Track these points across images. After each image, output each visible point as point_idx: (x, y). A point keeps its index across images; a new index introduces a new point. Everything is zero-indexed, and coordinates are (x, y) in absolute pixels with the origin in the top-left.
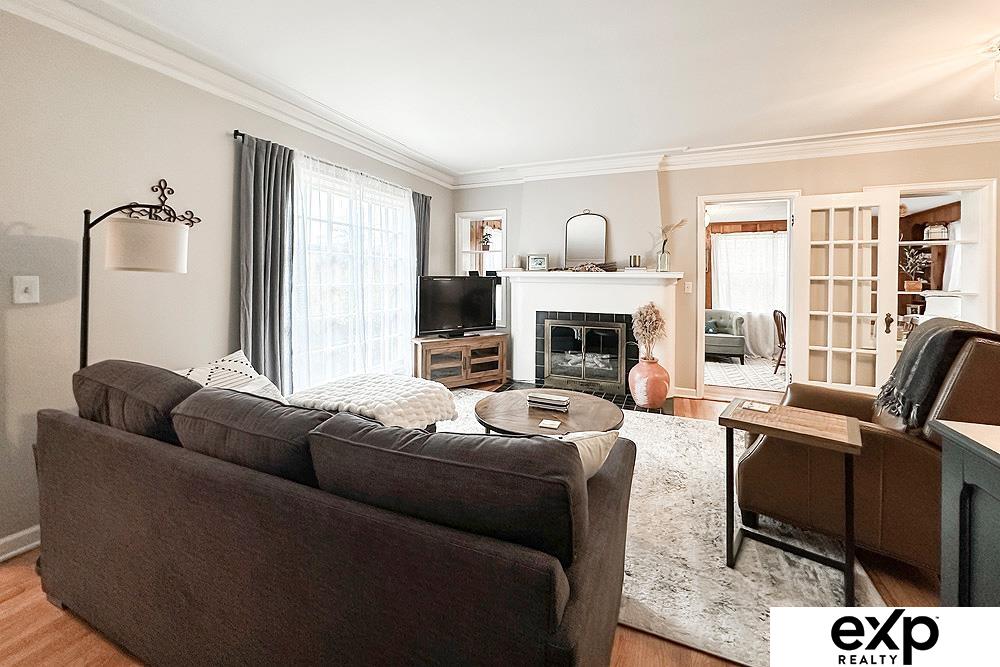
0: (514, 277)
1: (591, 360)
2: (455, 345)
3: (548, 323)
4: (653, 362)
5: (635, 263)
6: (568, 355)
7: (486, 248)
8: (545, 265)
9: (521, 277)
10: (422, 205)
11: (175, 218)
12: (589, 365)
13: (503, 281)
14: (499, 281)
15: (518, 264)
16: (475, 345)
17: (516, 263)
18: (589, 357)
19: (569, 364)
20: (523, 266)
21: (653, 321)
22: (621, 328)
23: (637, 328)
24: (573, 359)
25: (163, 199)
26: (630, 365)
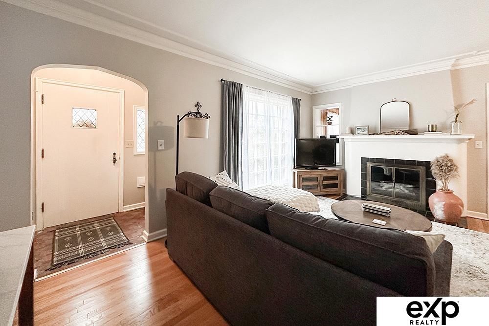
0: (347, 139)
1: (398, 187)
2: (314, 174)
3: (369, 165)
4: (449, 192)
5: (433, 129)
6: (383, 183)
7: (330, 124)
8: (366, 132)
9: (351, 139)
10: (297, 103)
11: (202, 116)
12: (397, 190)
13: (340, 140)
14: (338, 141)
15: (350, 132)
16: (325, 174)
17: (348, 131)
18: (397, 186)
19: (383, 188)
20: (352, 132)
21: (448, 166)
22: (422, 170)
23: (434, 170)
24: (385, 186)
25: (198, 109)
26: (429, 193)
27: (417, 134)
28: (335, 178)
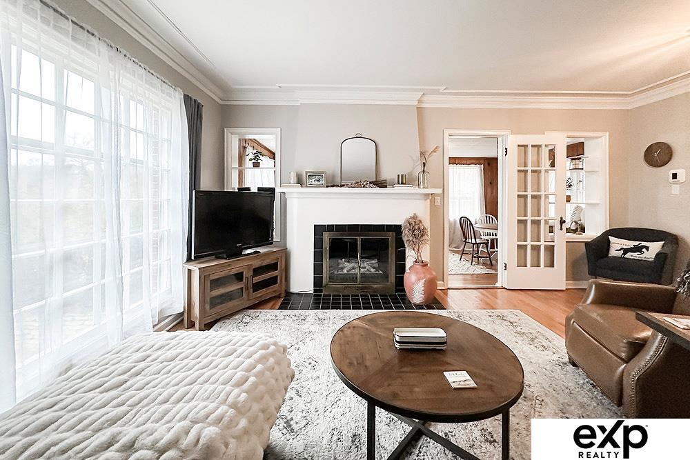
0: (290, 193)
1: (364, 266)
3: (326, 237)
5: (402, 180)
8: (323, 182)
9: (299, 193)
12: (363, 271)
13: (277, 197)
15: (296, 180)
16: (257, 263)
17: (293, 179)
18: (363, 263)
19: (345, 271)
20: (300, 182)
22: (391, 236)
23: (406, 236)
24: (347, 267)
27: (386, 187)
28: (274, 267)
